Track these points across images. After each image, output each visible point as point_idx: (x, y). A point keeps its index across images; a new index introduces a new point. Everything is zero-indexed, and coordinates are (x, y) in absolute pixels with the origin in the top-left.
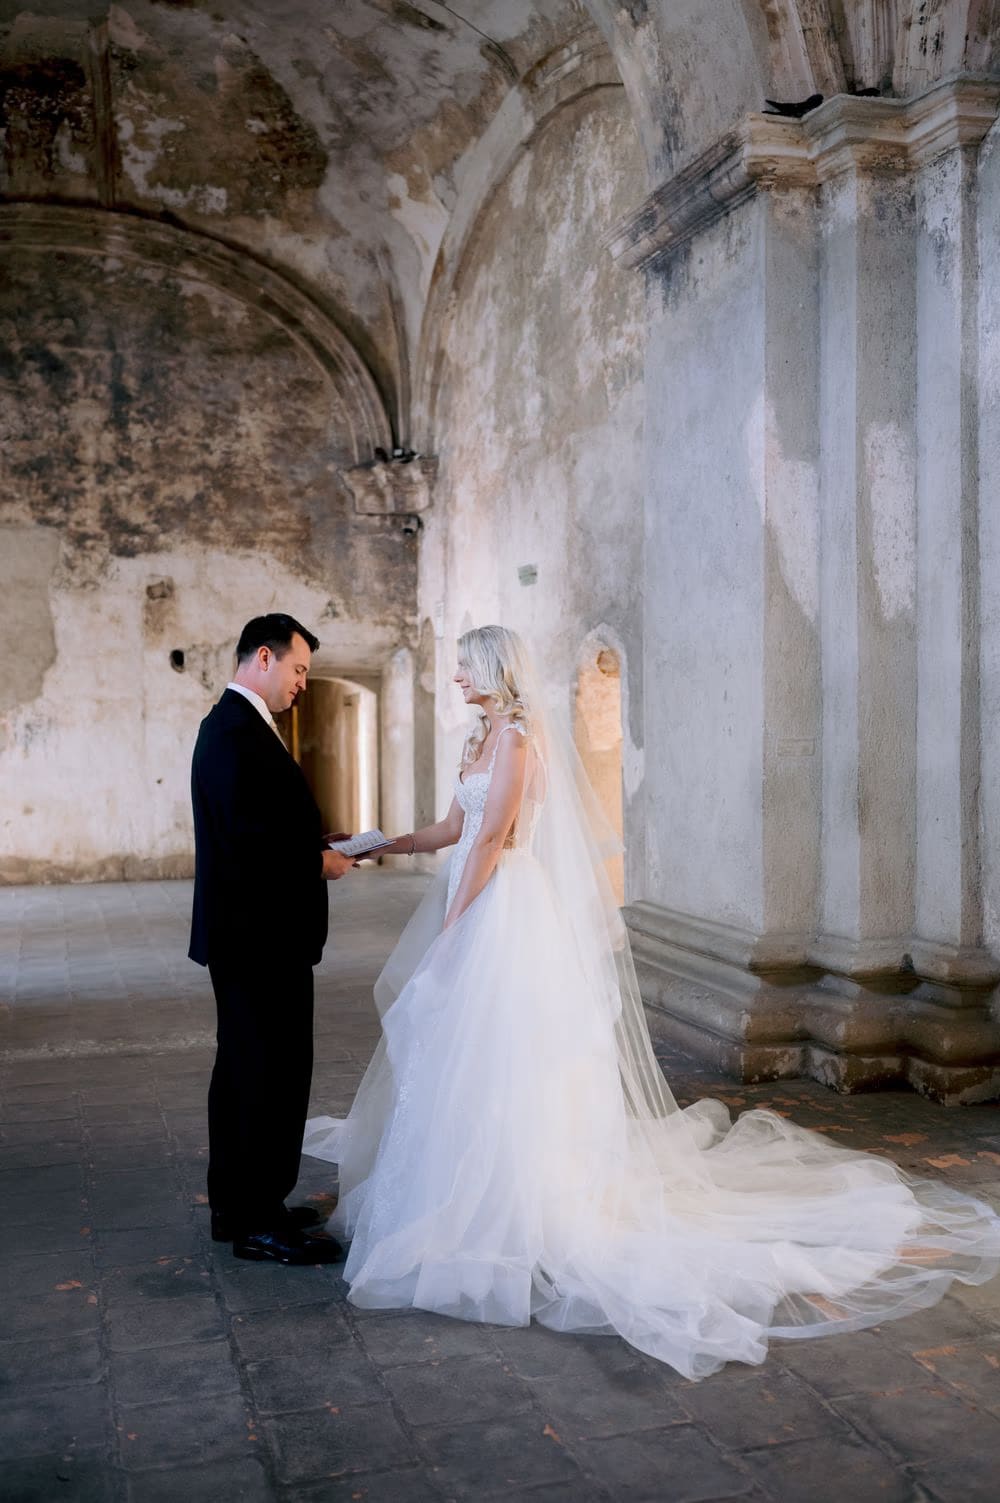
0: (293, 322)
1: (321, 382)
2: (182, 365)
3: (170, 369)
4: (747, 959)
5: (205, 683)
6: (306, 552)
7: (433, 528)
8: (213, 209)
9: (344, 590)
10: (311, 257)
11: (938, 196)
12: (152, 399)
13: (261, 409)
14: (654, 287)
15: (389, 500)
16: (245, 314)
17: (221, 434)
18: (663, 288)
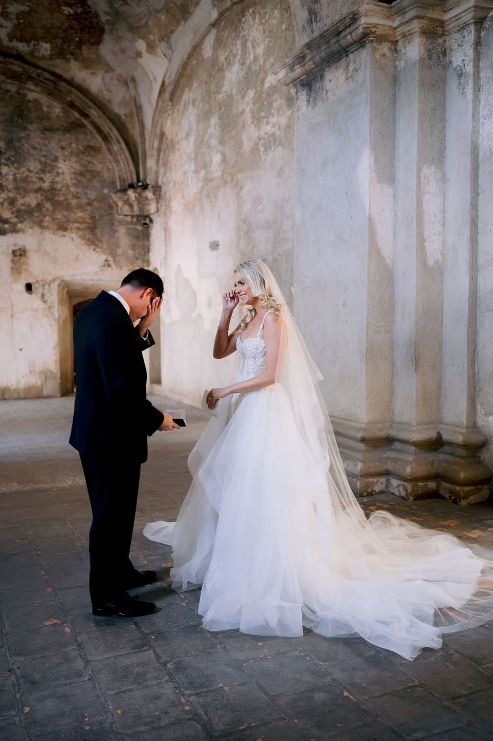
0: (86, 116)
1: (100, 147)
2: (28, 136)
3: (22, 138)
4: (360, 435)
5: (44, 300)
6: (94, 234)
7: (158, 223)
8: (43, 55)
9: (113, 253)
10: (95, 82)
11: (460, 48)
12: (13, 153)
13: (70, 160)
14: (301, 95)
15: (136, 208)
16: (61, 110)
17: (49, 172)
18: (307, 95)
